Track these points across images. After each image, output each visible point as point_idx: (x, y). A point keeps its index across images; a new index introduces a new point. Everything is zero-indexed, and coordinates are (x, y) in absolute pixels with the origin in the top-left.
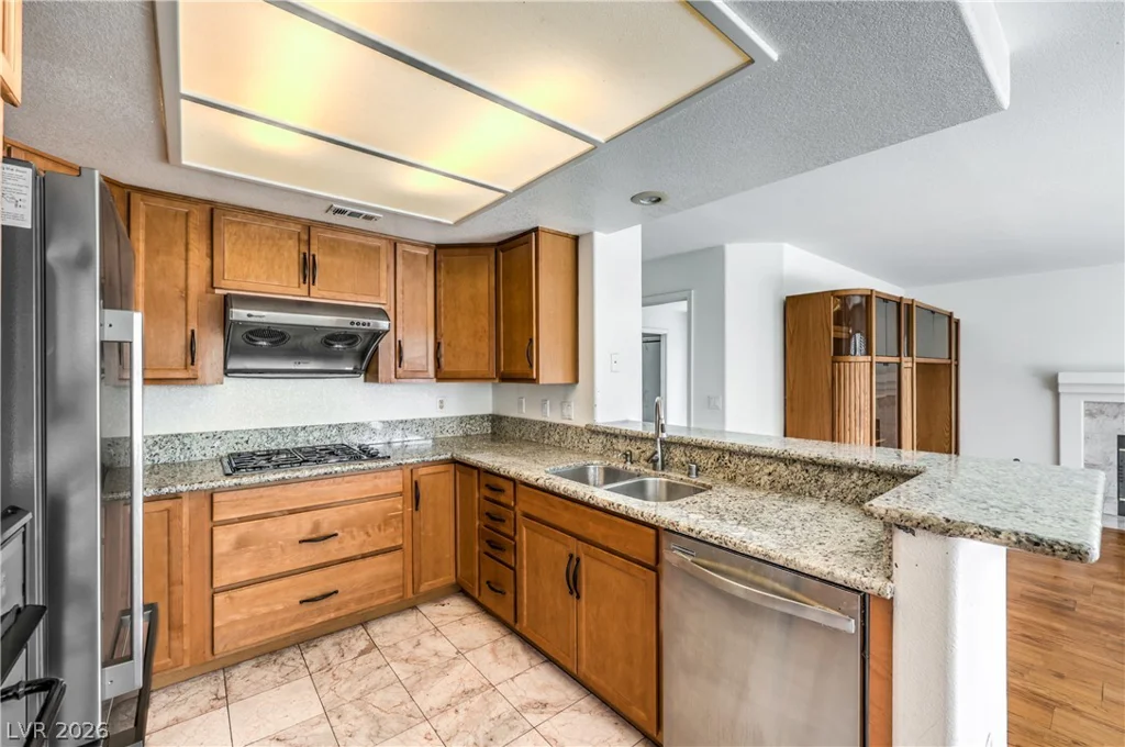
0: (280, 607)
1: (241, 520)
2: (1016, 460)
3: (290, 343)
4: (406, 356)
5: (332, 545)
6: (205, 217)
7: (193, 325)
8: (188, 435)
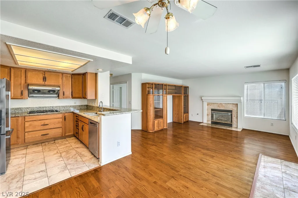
0: (37, 136)
1: (30, 121)
2: (198, 114)
3: (41, 92)
4: (65, 94)
5: (47, 126)
6: (25, 71)
7: (22, 89)
8: (22, 108)
